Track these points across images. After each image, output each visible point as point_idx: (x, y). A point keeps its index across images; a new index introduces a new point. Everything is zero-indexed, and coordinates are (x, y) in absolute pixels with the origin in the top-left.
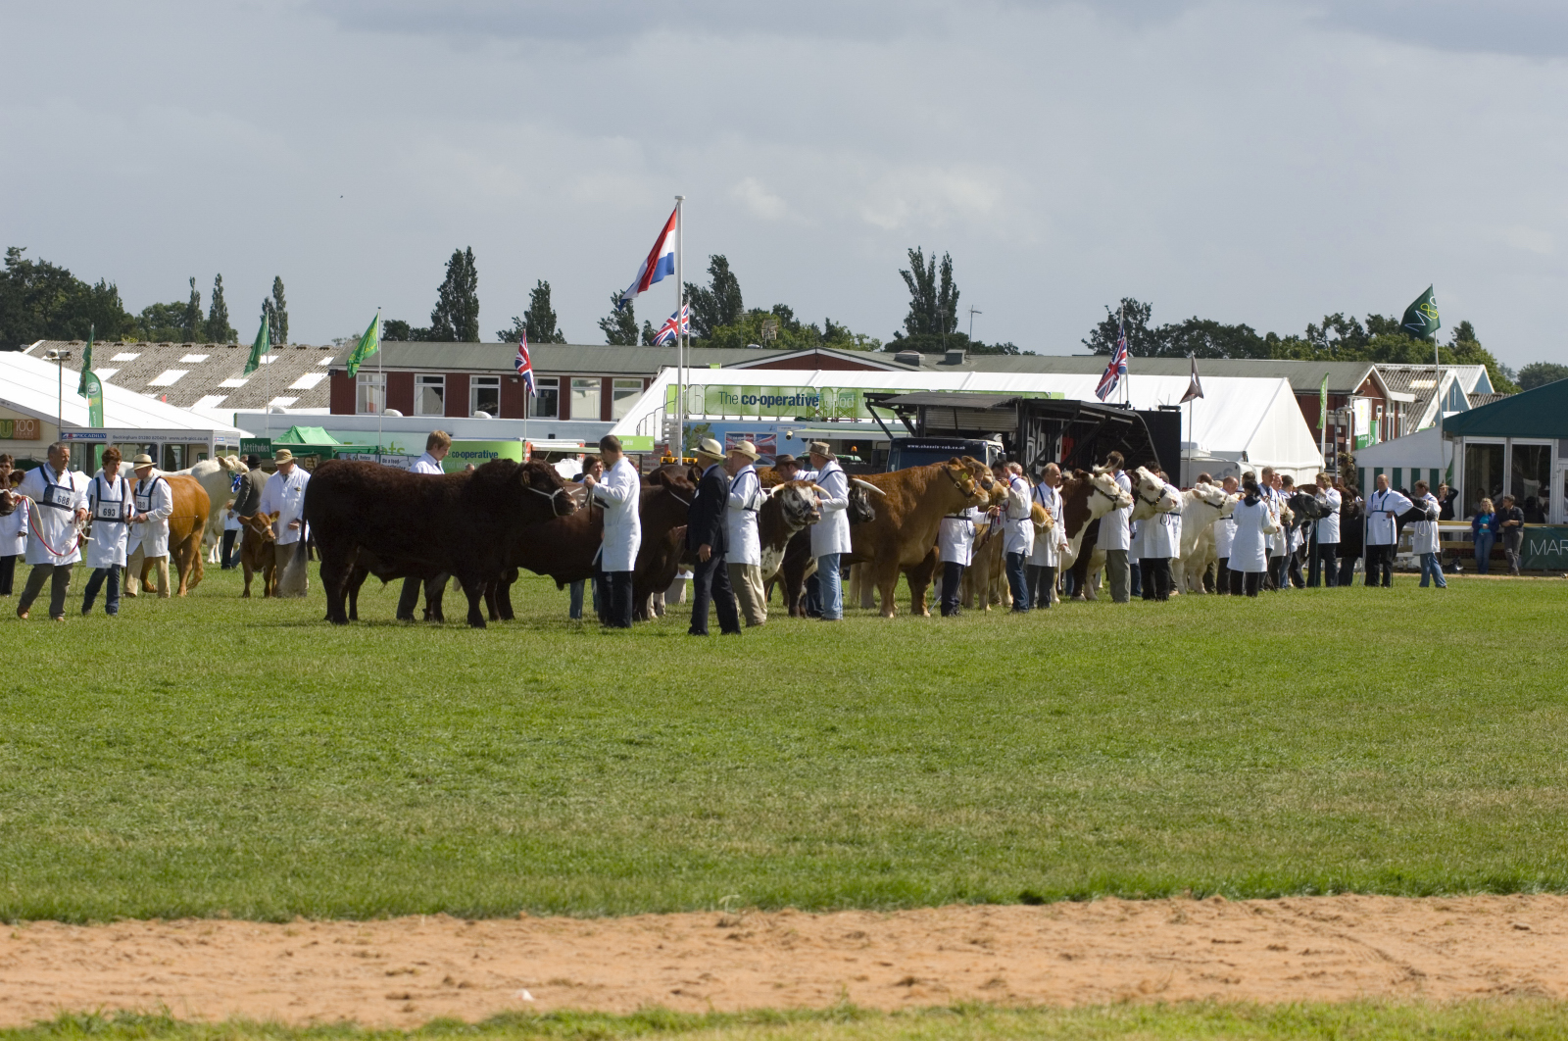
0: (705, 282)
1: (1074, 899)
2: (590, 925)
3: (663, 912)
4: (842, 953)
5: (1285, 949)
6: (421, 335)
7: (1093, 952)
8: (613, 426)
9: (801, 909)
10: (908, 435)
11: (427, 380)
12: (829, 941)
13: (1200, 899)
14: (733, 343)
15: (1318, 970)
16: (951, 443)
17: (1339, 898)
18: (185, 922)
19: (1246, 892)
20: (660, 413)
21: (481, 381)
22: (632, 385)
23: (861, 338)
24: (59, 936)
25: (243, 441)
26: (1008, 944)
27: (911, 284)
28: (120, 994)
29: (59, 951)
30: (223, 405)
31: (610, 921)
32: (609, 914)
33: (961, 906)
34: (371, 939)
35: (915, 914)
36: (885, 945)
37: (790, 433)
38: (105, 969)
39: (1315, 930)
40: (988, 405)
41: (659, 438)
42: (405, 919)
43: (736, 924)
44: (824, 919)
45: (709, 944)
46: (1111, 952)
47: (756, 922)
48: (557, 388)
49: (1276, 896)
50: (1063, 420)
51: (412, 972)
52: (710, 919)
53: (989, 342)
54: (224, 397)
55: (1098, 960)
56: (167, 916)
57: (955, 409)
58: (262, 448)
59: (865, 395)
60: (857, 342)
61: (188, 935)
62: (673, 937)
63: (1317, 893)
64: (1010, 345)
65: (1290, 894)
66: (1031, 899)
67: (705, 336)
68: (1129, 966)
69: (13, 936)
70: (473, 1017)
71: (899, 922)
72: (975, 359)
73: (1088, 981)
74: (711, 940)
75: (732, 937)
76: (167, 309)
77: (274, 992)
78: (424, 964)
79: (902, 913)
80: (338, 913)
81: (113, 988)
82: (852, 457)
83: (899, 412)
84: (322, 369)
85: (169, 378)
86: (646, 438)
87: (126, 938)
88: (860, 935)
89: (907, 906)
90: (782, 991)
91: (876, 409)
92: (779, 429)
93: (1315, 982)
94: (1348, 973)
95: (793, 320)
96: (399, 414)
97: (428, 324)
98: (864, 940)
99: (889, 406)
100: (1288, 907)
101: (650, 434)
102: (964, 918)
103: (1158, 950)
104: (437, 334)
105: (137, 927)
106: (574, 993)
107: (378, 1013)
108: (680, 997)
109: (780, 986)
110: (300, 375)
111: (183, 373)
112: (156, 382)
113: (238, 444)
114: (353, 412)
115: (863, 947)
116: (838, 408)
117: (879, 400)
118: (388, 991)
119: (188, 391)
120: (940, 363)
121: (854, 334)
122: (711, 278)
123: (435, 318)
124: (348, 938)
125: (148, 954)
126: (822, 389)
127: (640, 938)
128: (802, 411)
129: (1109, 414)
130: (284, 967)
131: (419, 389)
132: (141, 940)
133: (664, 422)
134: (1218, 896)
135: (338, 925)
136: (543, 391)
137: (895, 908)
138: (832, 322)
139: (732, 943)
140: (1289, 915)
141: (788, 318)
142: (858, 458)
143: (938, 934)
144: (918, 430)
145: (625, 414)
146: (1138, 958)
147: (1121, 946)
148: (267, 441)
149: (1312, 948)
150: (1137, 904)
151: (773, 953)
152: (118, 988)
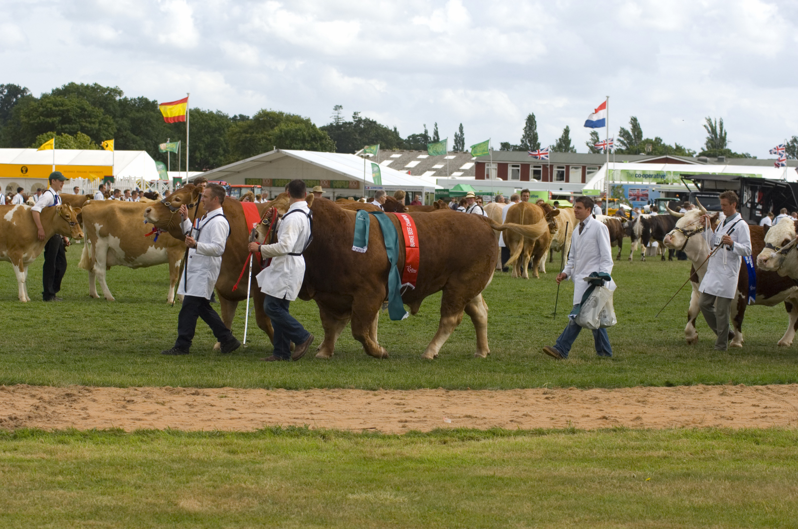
0: (629, 128)
1: (685, 385)
2: (494, 393)
3: (524, 388)
4: (585, 406)
5: (758, 406)
6: (515, 148)
7: (683, 406)
8: (584, 185)
9: (577, 388)
10: (698, 191)
11: (513, 166)
12: (582, 400)
13: (736, 385)
14: (637, 152)
15: (765, 415)
16: (714, 194)
17: (790, 385)
18: (336, 390)
19: (754, 383)
20: (603, 181)
21: (535, 167)
22: (593, 169)
23: (688, 150)
24: (285, 395)
25: (437, 190)
26: (653, 403)
27: (708, 130)
28: (297, 418)
29: (282, 401)
30: (434, 175)
31: (501, 391)
32: (502, 389)
33: (641, 387)
34: (407, 398)
35: (623, 390)
36: (605, 402)
37: (654, 189)
38: (297, 408)
39: (775, 398)
40: (728, 179)
41: (602, 190)
42: (422, 390)
43: (550, 393)
44: (586, 392)
45: (537, 401)
46: (690, 406)
47: (559, 393)
48: (564, 170)
49: (765, 384)
50: (758, 186)
51: (413, 411)
52: (541, 391)
53: (739, 152)
54: (433, 172)
55: (684, 410)
56: (329, 387)
57: (716, 181)
58: (446, 193)
59: (681, 175)
60: (687, 152)
61: (336, 395)
62: (524, 398)
63: (782, 383)
64: (747, 154)
65: (771, 384)
66: (669, 384)
67: (628, 149)
68: (695, 412)
69: (267, 395)
70: (427, 430)
71: (615, 394)
72: (729, 160)
73: (674, 418)
74: (538, 399)
75: (547, 398)
76: (418, 136)
77: (357, 418)
78: (420, 408)
79: (616, 389)
80: (397, 388)
81: (294, 416)
82: (676, 199)
83: (694, 182)
84: (473, 161)
85: (413, 164)
86: (598, 191)
87: (311, 396)
88: (596, 398)
89: (619, 387)
90: (553, 421)
91: (684, 180)
92: (650, 188)
93: (762, 420)
94: (777, 416)
95: (662, 143)
96: (501, 180)
97: (519, 143)
98: (597, 400)
99: (690, 179)
100: (769, 389)
101: (599, 189)
102: (640, 391)
103: (709, 406)
104: (522, 149)
105: (317, 392)
106: (471, 421)
107: (393, 427)
108: (513, 423)
109: (553, 419)
110: (464, 163)
111: (418, 162)
112: (408, 166)
113: (434, 192)
114: (484, 179)
115: (596, 403)
116: (673, 179)
117: (686, 177)
118: (399, 419)
119: (420, 170)
120: (716, 161)
121: (686, 149)
122: (631, 125)
123: (522, 141)
124: (397, 397)
125: (315, 403)
126: (667, 172)
127: (511, 399)
128: (660, 180)
129: (776, 183)
130: (366, 408)
131: (510, 170)
132: (316, 397)
133: (605, 184)
134: (742, 384)
135: (395, 392)
136: (559, 171)
137: (614, 388)
138: (678, 144)
139: (546, 401)
140: (769, 392)
141: (660, 143)
142: (679, 199)
143: (627, 398)
144: (702, 189)
145: (589, 180)
146: (700, 409)
147: (695, 404)
148: (447, 190)
149: (768, 406)
150: (710, 387)
151: (560, 404)
152: (297, 416)
